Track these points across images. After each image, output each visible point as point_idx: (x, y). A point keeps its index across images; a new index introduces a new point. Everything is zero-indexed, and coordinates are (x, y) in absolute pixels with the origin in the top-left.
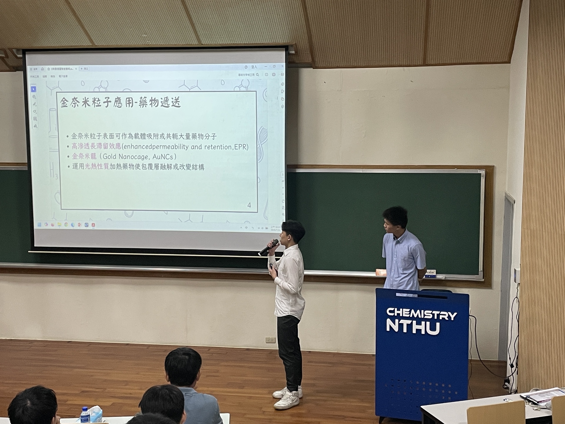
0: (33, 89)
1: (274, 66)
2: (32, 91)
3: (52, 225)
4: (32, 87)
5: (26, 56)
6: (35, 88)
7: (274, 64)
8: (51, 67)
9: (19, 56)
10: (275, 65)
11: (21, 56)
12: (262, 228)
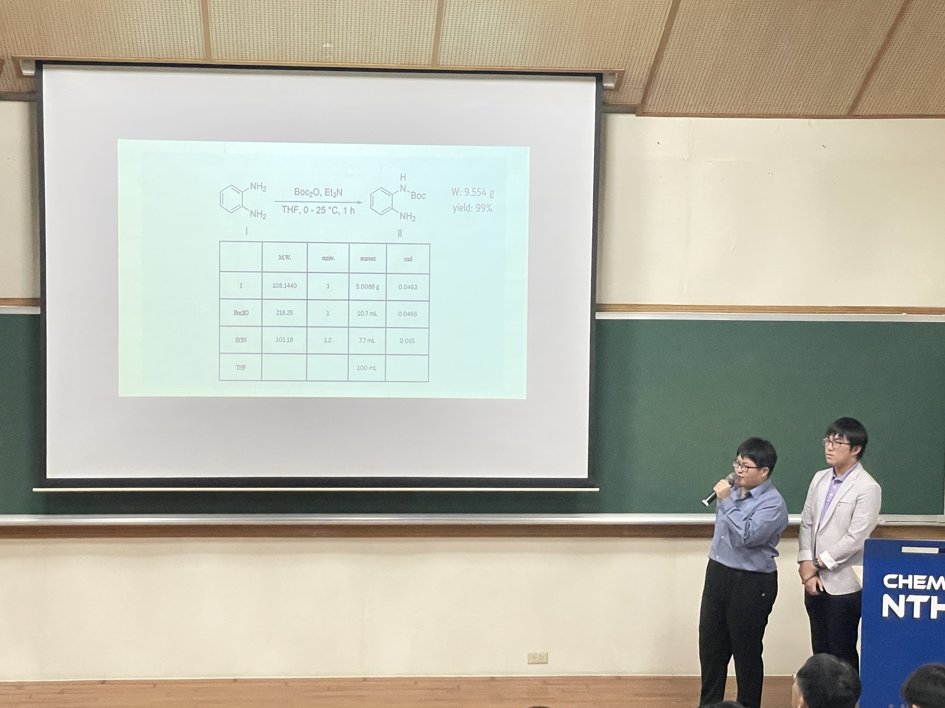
5: (44, 73)
9: (26, 72)
11: (32, 73)
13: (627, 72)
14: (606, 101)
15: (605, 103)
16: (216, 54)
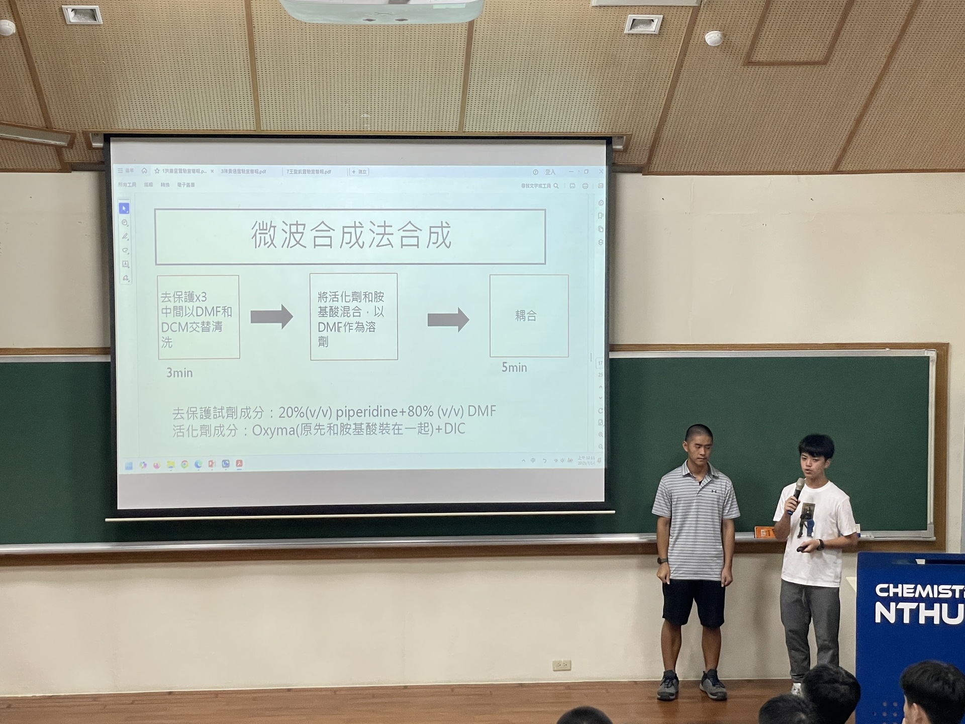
0: (124, 208)
1: (586, 172)
2: (121, 212)
3: (157, 467)
4: (121, 205)
5: (112, 145)
6: (127, 205)
7: (587, 167)
8: (161, 167)
9: (95, 145)
10: (588, 170)
11: (101, 145)
12: (563, 461)
13: (634, 134)
14: (616, 162)
15: (614, 164)
16: (265, 125)
